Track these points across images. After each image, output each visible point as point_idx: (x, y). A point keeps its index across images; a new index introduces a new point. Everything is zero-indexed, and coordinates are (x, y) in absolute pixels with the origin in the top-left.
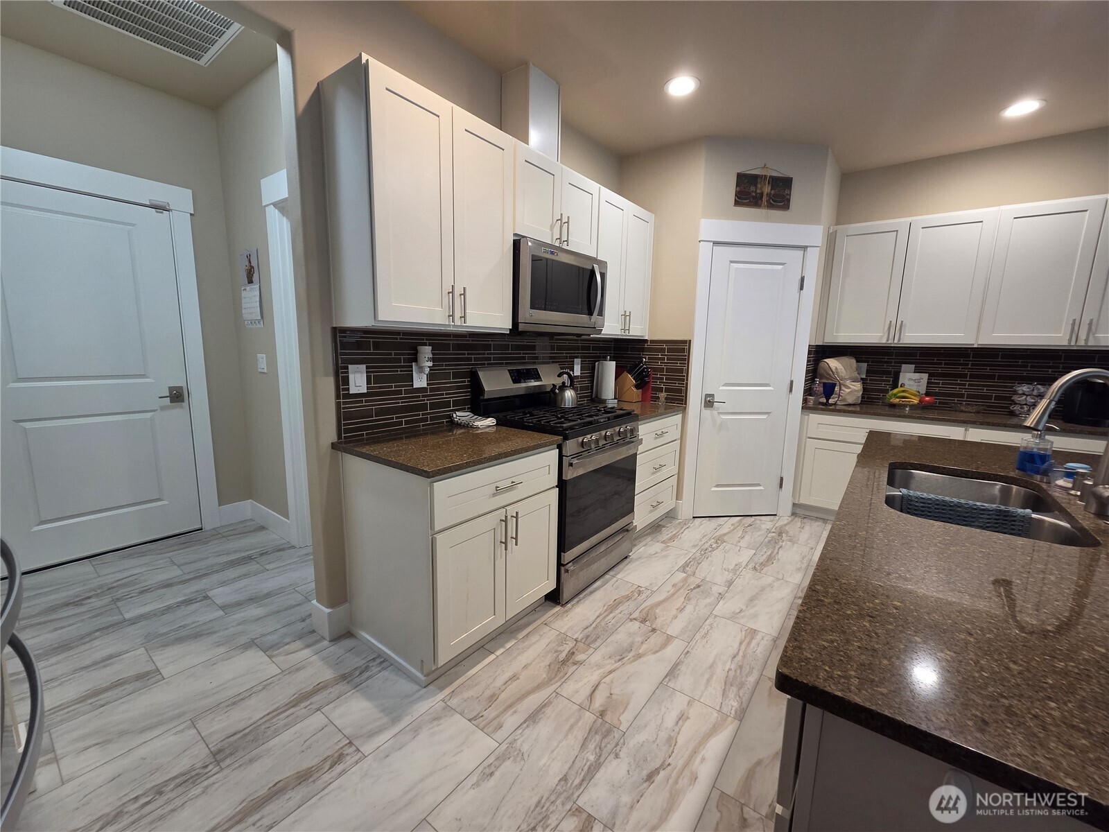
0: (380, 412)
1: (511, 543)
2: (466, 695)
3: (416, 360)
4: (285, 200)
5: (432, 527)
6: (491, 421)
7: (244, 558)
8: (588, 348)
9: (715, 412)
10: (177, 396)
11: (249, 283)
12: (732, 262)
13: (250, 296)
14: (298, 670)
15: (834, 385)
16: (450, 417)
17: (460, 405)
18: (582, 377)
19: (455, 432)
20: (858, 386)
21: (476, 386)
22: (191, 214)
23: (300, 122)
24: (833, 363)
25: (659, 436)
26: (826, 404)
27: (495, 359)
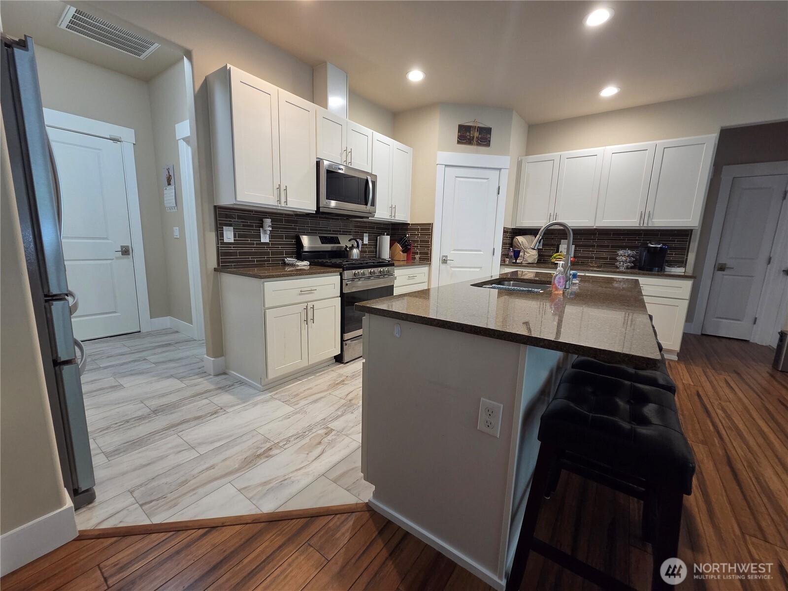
0: (241, 254)
1: (310, 322)
2: (283, 394)
3: (262, 227)
4: (189, 137)
5: (264, 306)
6: (306, 263)
7: (166, 344)
8: (373, 228)
9: (448, 267)
10: (125, 251)
11: (168, 185)
12: (456, 177)
13: (169, 192)
14: (196, 386)
15: (519, 252)
16: (284, 260)
17: (290, 255)
18: (369, 245)
19: (286, 269)
20: (535, 253)
21: (299, 244)
22: (134, 144)
23: (196, 97)
24: (520, 239)
25: (410, 278)
26: (516, 263)
27: (311, 230)
